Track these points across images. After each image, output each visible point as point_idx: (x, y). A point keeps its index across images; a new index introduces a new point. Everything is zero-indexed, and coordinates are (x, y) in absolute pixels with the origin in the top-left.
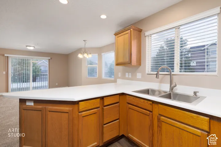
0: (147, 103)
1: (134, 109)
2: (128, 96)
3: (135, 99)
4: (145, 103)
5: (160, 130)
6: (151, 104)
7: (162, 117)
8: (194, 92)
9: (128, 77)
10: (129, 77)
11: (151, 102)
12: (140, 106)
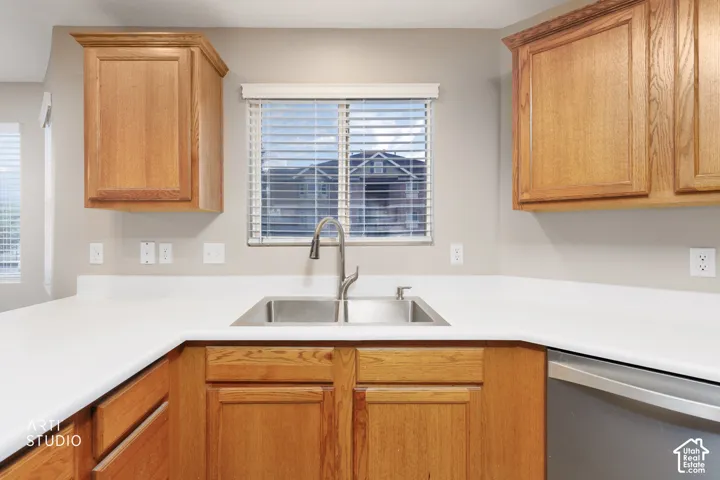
0: (314, 355)
1: (249, 399)
2: (214, 352)
3: (259, 355)
4: (304, 359)
5: (365, 437)
6: (330, 357)
7: (370, 390)
8: (399, 289)
9: (152, 261)
10: (162, 261)
11: (330, 350)
12: (280, 377)
